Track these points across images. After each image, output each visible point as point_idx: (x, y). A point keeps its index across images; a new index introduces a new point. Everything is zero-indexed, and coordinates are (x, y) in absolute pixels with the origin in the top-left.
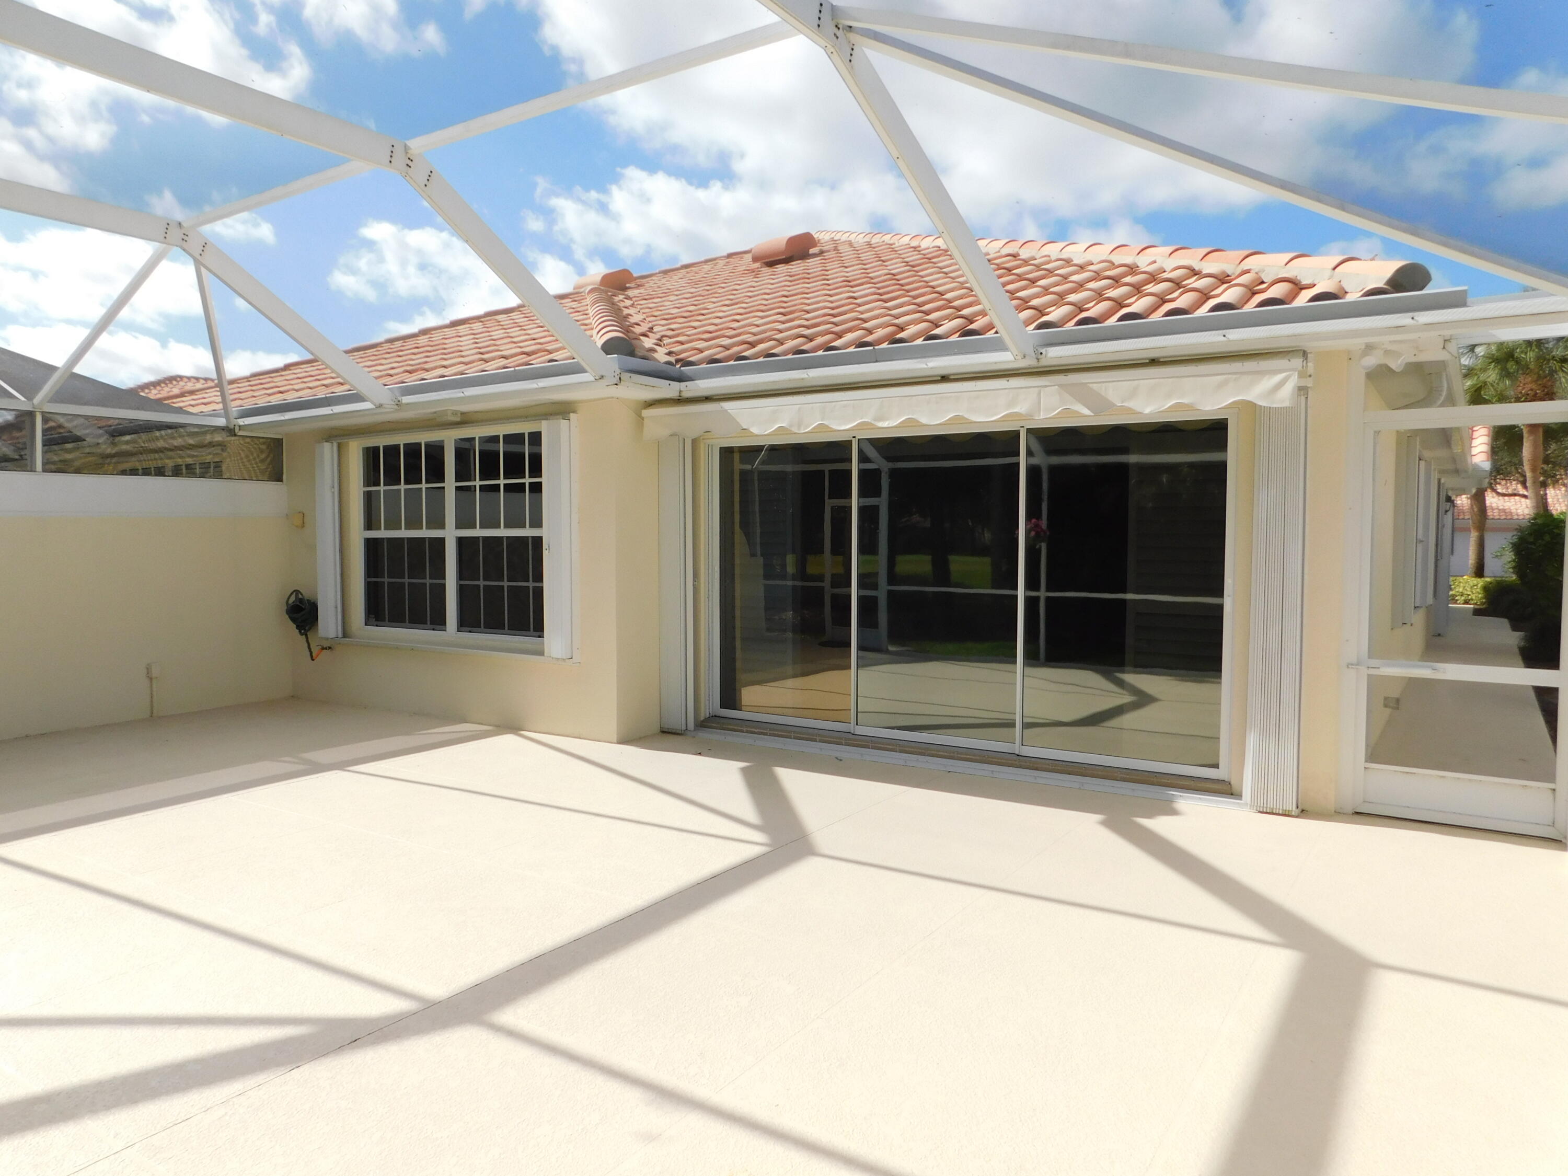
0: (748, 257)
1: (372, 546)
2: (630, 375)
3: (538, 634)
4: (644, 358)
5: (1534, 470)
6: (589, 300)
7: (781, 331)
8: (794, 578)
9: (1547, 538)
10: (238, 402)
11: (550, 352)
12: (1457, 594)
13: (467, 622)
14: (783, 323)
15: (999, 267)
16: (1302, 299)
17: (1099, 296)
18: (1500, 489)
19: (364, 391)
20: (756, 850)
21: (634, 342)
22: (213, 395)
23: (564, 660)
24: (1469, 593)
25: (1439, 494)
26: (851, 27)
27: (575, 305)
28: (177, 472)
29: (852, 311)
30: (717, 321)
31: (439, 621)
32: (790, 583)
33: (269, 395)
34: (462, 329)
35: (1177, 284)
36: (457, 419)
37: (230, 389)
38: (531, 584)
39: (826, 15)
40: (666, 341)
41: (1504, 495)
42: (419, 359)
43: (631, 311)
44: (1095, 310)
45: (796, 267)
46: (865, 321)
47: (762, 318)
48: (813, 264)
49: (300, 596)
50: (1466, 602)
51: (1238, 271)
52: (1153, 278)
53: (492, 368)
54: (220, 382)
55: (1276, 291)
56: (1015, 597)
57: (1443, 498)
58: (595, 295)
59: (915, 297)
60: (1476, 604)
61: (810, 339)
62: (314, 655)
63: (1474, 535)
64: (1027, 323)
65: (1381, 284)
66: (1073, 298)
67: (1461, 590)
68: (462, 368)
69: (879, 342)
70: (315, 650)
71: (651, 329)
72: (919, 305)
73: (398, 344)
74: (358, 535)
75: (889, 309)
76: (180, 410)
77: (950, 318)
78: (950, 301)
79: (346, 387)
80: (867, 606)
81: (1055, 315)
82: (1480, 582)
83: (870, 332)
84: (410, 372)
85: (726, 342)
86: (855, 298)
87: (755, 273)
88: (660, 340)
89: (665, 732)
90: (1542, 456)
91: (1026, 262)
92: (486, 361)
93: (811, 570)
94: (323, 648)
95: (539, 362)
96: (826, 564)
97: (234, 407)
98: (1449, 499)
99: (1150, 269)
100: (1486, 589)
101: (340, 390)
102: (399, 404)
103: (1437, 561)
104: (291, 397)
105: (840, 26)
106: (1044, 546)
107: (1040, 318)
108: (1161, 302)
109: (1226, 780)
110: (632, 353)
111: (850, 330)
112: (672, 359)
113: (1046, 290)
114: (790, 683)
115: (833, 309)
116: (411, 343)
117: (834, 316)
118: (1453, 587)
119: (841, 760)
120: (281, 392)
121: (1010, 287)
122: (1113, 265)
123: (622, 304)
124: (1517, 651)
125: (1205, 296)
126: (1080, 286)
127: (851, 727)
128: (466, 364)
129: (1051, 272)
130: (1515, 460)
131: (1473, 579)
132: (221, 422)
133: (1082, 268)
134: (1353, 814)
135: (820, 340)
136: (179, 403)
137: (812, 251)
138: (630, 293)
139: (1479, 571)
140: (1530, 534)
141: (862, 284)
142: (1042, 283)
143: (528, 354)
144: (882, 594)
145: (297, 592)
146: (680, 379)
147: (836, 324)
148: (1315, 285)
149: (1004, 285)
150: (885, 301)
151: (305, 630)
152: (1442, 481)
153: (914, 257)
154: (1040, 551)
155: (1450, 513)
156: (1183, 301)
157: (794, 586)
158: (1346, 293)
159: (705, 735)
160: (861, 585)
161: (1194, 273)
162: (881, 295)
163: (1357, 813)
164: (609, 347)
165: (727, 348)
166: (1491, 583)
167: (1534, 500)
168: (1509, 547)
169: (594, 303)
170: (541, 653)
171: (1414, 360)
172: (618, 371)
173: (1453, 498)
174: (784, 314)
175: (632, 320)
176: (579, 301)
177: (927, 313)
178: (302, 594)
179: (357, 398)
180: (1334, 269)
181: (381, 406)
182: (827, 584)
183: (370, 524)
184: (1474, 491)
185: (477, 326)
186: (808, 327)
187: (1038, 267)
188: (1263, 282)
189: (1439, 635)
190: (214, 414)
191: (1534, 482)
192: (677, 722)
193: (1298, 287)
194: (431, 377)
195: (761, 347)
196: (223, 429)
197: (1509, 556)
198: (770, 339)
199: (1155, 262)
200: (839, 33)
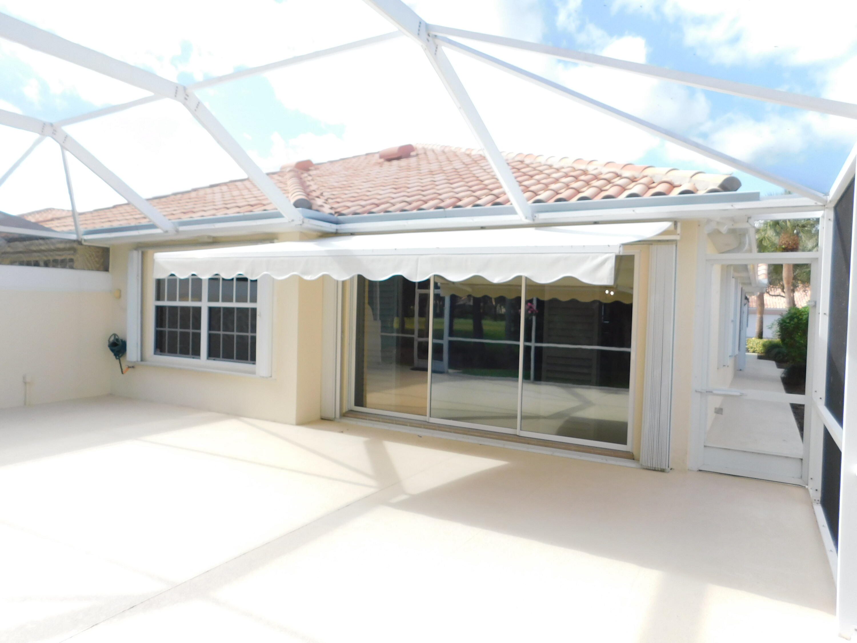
0: (377, 156)
1: (160, 311)
2: (309, 219)
3: (253, 362)
4: (317, 210)
5: (788, 283)
6: (288, 176)
7: (393, 198)
8: (398, 331)
9: (796, 320)
10: (85, 226)
11: (264, 205)
12: (749, 347)
13: (212, 354)
14: (395, 193)
15: (513, 168)
16: (675, 193)
17: (567, 186)
18: (771, 293)
19: (157, 223)
20: (372, 490)
21: (312, 201)
22: (70, 221)
23: (267, 378)
24: (755, 347)
25: (742, 295)
26: (436, 36)
27: (280, 178)
28: (47, 264)
29: (433, 188)
30: (359, 191)
31: (196, 353)
32: (395, 335)
33: (103, 222)
34: (216, 189)
35: (609, 181)
36: (211, 240)
37: (80, 219)
38: (250, 334)
39: (423, 28)
40: (330, 201)
41: (773, 296)
42: (190, 206)
43: (311, 183)
44: (564, 194)
45: (403, 162)
46: (440, 194)
47: (383, 190)
48: (412, 161)
49: (117, 337)
50: (754, 352)
51: (641, 176)
52: (596, 177)
53: (231, 213)
54: (74, 214)
55: (661, 188)
56: (518, 346)
57: (744, 298)
58: (292, 174)
59: (467, 182)
60: (759, 353)
61: (410, 203)
62: (124, 370)
63: (758, 316)
64: (529, 199)
65: (716, 187)
66: (553, 186)
67: (751, 345)
68: (214, 212)
69: (448, 206)
70: (124, 368)
71: (322, 194)
72: (470, 187)
73: (179, 196)
74: (152, 304)
75: (453, 188)
76: (49, 230)
77: (487, 195)
78: (486, 185)
79: (147, 220)
80: (438, 350)
81: (543, 196)
82: (761, 341)
83: (442, 201)
84: (184, 213)
85: (363, 203)
86: (435, 181)
87: (381, 165)
88: (327, 200)
89: (323, 419)
90: (792, 276)
91: (528, 166)
92: (228, 208)
93: (408, 326)
94: (129, 367)
95: (258, 211)
96: (416, 323)
97: (82, 229)
98: (746, 298)
99: (594, 172)
100: (764, 345)
101: (144, 222)
102: (177, 231)
103: (740, 331)
104: (116, 224)
105: (431, 35)
106: (534, 318)
107: (535, 197)
108: (600, 191)
109: (631, 451)
110: (310, 208)
111: (432, 199)
112: (333, 211)
113: (539, 182)
114: (393, 391)
115: (423, 187)
116: (186, 196)
117: (423, 191)
118: (747, 344)
119: (421, 437)
120: (110, 221)
121: (520, 179)
122: (575, 170)
123: (306, 179)
124: (780, 379)
125: (624, 189)
126: (557, 181)
127: (427, 418)
128: (216, 209)
129: (541, 172)
130: (779, 278)
131: (757, 339)
132: (74, 237)
133: (558, 170)
134: (698, 471)
135: (415, 204)
136: (48, 225)
137: (413, 154)
138: (311, 173)
139: (760, 336)
140: (788, 318)
141: (439, 174)
142: (537, 177)
143: (252, 206)
144: (445, 342)
145: (115, 335)
146: (337, 223)
147: (424, 196)
148: (681, 186)
149: (516, 178)
150: (451, 184)
151: (119, 356)
152: (743, 288)
153: (467, 160)
154: (531, 320)
155: (746, 306)
156: (612, 191)
157: (398, 337)
158: (697, 190)
159: (346, 421)
160: (434, 337)
161: (618, 175)
162: (449, 180)
163: (700, 470)
164: (297, 204)
165: (363, 206)
166: (766, 342)
167: (788, 299)
168: (776, 323)
169: (291, 178)
170: (254, 373)
171: (732, 227)
172: (302, 217)
173: (748, 297)
174: (396, 189)
175: (312, 188)
176: (282, 177)
177: (474, 192)
178: (117, 336)
179: (153, 226)
180: (692, 177)
181: (167, 232)
182: (415, 336)
183: (159, 297)
184: (758, 294)
185: (224, 188)
186: (409, 197)
187: (534, 169)
188: (654, 183)
189: (741, 370)
190: (70, 232)
191: (788, 289)
192: (330, 414)
193: (672, 186)
194: (196, 217)
195: (383, 207)
196: (74, 241)
197: (776, 328)
198: (387, 202)
199: (597, 169)
200: (430, 39)
